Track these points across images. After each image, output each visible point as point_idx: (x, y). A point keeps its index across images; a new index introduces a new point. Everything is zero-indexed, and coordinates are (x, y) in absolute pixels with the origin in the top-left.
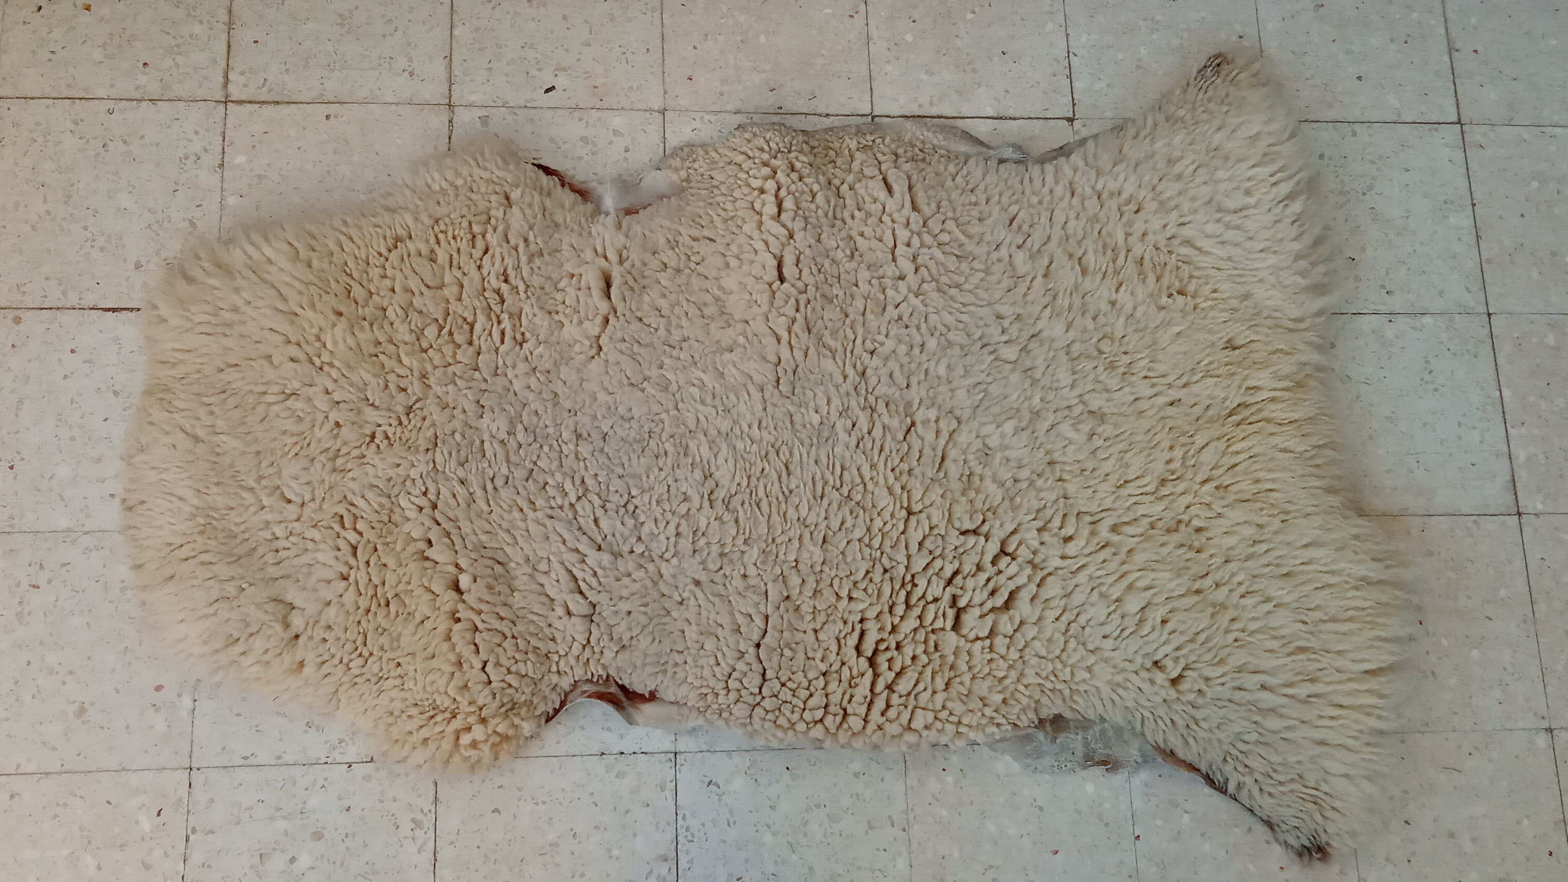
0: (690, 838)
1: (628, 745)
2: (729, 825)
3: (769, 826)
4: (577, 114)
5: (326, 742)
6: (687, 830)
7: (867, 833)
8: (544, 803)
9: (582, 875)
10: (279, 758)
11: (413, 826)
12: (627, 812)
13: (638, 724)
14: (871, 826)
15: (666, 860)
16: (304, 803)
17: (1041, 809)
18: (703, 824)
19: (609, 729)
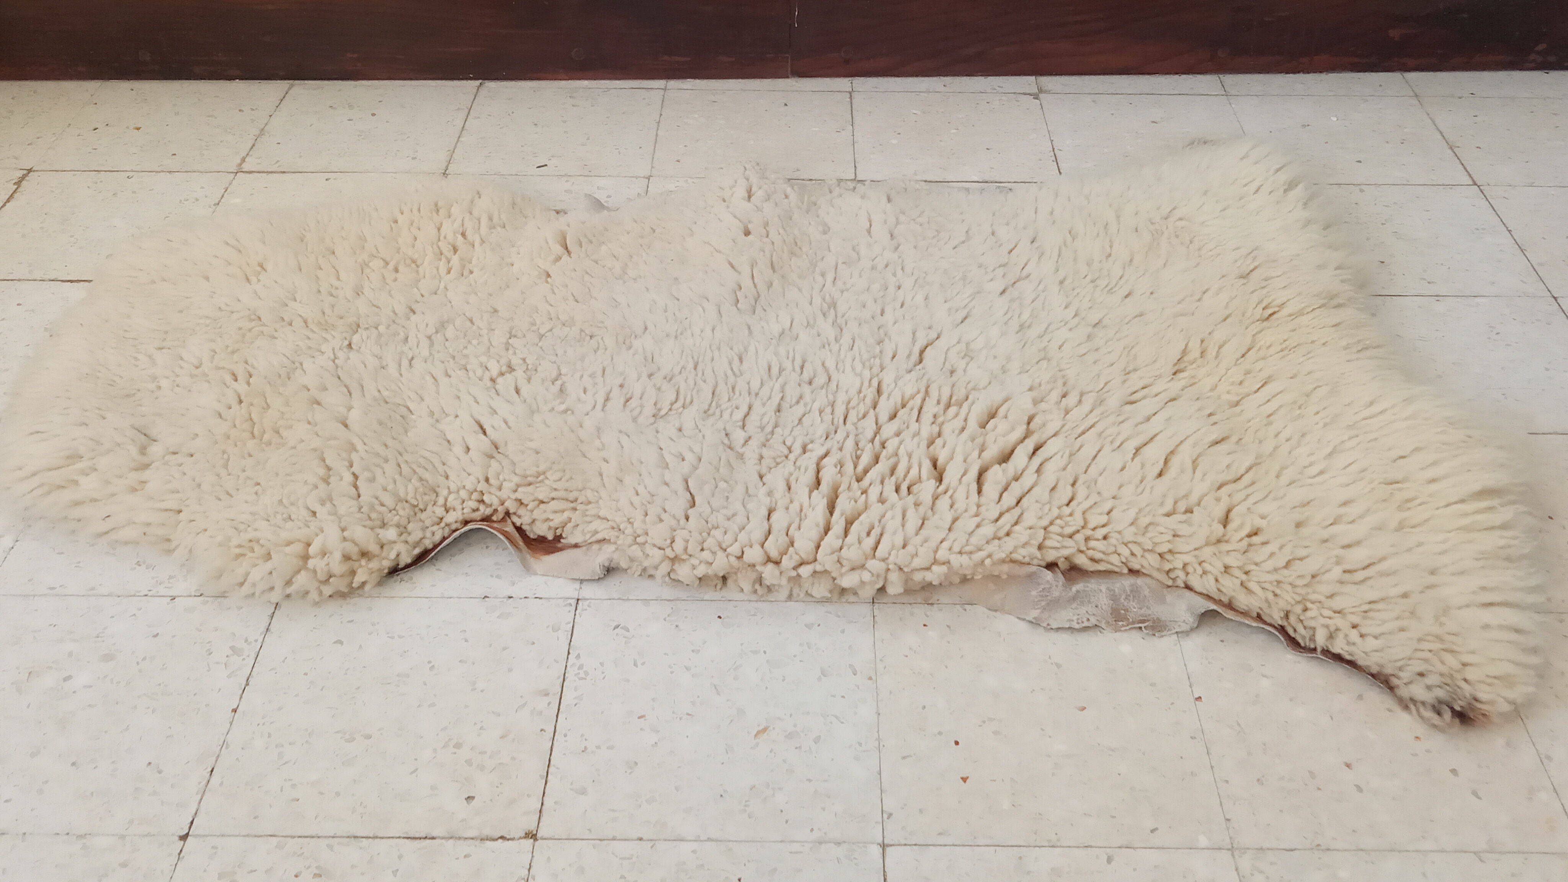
0: (582, 675)
1: (517, 591)
2: (635, 665)
3: (688, 669)
4: (565, 179)
5: (153, 578)
6: (581, 667)
7: (819, 679)
8: (401, 637)
9: (433, 705)
10: (93, 589)
11: (230, 652)
12: (505, 649)
13: (536, 574)
14: (824, 673)
15: (547, 695)
16: (105, 628)
17: (1059, 666)
18: (602, 664)
19: (498, 577)
